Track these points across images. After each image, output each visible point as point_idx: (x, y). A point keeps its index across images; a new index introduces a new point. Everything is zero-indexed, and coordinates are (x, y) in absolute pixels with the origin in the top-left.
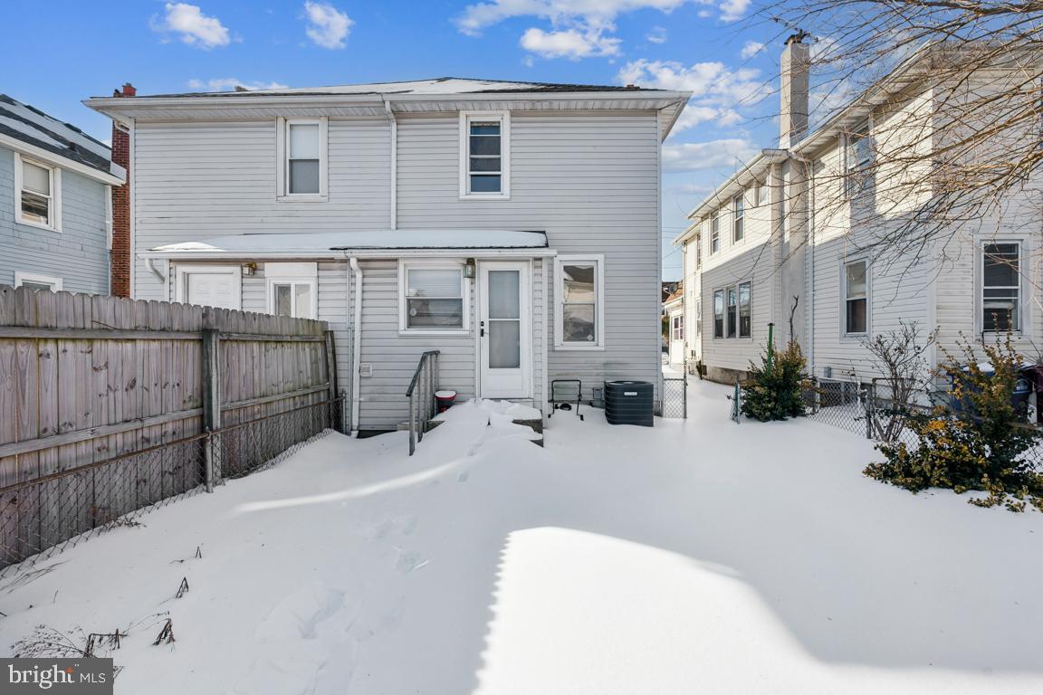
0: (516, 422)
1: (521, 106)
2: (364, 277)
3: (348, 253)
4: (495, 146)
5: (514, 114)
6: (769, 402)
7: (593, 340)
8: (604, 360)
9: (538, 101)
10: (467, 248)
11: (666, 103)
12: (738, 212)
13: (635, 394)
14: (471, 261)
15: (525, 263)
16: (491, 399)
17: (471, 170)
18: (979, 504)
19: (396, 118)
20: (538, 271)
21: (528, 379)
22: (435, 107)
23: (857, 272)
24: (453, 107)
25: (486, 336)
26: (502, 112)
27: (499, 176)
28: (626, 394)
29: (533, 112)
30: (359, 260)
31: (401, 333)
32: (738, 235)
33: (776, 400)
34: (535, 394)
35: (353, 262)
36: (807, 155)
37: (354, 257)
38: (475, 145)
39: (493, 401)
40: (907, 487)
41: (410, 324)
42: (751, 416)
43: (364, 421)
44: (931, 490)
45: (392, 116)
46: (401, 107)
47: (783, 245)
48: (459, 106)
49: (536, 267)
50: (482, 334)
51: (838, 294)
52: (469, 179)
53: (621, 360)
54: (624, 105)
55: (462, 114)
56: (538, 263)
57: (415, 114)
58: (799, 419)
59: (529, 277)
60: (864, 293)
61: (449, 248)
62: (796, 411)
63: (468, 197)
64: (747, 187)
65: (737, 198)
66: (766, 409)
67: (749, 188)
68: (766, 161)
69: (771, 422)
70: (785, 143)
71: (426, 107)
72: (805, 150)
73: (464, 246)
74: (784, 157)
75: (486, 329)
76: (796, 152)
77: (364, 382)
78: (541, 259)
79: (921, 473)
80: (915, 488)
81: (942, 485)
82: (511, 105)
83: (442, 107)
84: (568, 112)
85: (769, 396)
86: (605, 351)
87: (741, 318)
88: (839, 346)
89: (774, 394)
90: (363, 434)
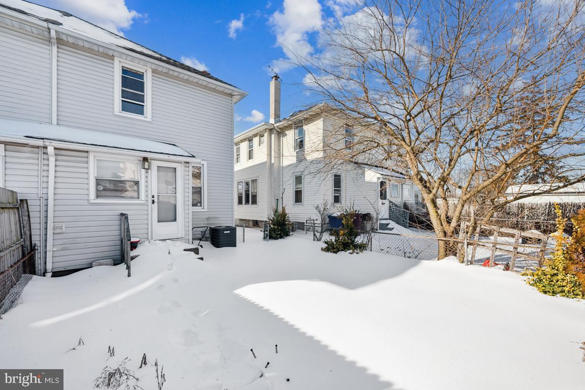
0: (185, 250)
1: (160, 69)
2: (56, 160)
3: (47, 143)
4: (140, 86)
5: (154, 71)
6: (278, 232)
7: (201, 206)
8: (207, 216)
9: (172, 70)
10: (145, 151)
11: (238, 94)
12: (251, 147)
13: (229, 232)
14: (145, 159)
15: (180, 164)
16: (160, 240)
17: (122, 97)
18: (351, 253)
19: (57, 43)
20: (187, 169)
21: (181, 227)
22: (96, 48)
23: (299, 180)
24: (110, 53)
25: (156, 204)
26: (146, 68)
27: (143, 106)
28: (225, 232)
29: (167, 75)
30: (55, 149)
31: (91, 201)
32: (250, 156)
33: (280, 230)
34: (185, 235)
35: (50, 150)
36: (280, 129)
37: (52, 145)
38: (125, 82)
39: (161, 241)
40: (334, 252)
41: (98, 196)
42: (271, 237)
43: (56, 265)
44: (340, 252)
45: (55, 41)
46: (64, 38)
47: (271, 165)
48: (115, 54)
49: (186, 167)
50: (153, 202)
51: (292, 188)
52: (121, 102)
53: (216, 216)
54: (218, 88)
55: (117, 60)
56: (187, 165)
57: (74, 46)
58: (288, 237)
59: (182, 172)
60: (301, 188)
61: (133, 150)
62: (287, 235)
63: (121, 114)
64: (255, 135)
65: (250, 140)
66: (277, 235)
67: (257, 136)
68: (265, 127)
69: (279, 239)
70: (272, 121)
71: (87, 45)
72: (280, 127)
73: (144, 150)
74: (272, 127)
75: (156, 199)
76: (277, 126)
77: (57, 237)
78: (188, 163)
79: (337, 248)
80: (336, 252)
81: (342, 250)
82: (154, 67)
83: (101, 50)
84: (187, 81)
85: (278, 229)
86: (208, 212)
87: (252, 195)
88: (292, 208)
89: (280, 228)
90: (56, 274)
